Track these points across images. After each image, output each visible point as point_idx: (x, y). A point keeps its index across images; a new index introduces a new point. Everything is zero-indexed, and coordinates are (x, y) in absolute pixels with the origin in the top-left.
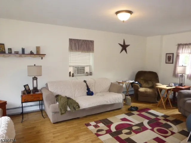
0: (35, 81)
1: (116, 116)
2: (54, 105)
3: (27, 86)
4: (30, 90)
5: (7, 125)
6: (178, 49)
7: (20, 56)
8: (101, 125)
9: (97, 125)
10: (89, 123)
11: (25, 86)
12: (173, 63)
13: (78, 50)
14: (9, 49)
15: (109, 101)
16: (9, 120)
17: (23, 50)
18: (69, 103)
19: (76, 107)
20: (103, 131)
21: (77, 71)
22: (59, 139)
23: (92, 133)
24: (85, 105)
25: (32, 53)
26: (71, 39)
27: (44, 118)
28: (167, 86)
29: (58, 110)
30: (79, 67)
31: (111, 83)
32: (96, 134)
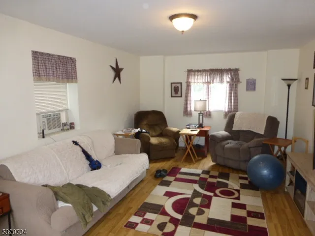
6: (188, 77)
8: (153, 217)
10: (130, 222)
12: (181, 97)
21: (48, 123)
26: (36, 52)
28: (191, 131)
30: (50, 115)
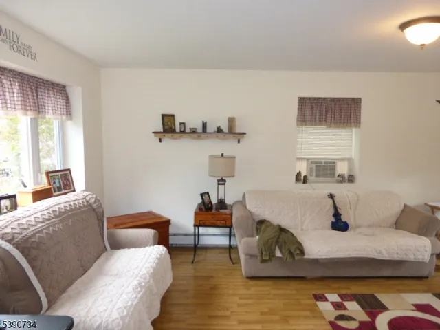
0: (221, 187)
1: (404, 295)
2: (250, 239)
3: (207, 196)
4: (212, 204)
5: (157, 261)
7: (199, 137)
8: (353, 307)
9: (341, 303)
10: (324, 295)
11: (202, 195)
13: (317, 122)
14: (181, 124)
15: (384, 252)
16: (163, 252)
17: (204, 125)
18: (280, 240)
19: (295, 250)
20: (352, 322)
21: (317, 170)
22: (247, 312)
23: (323, 318)
24: (319, 251)
25: (219, 130)
26: (304, 98)
27: (233, 264)
29: (256, 252)
30: (321, 162)
31: (405, 206)
32: (332, 323)
